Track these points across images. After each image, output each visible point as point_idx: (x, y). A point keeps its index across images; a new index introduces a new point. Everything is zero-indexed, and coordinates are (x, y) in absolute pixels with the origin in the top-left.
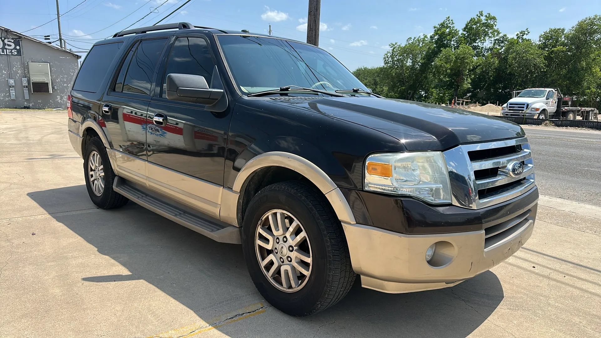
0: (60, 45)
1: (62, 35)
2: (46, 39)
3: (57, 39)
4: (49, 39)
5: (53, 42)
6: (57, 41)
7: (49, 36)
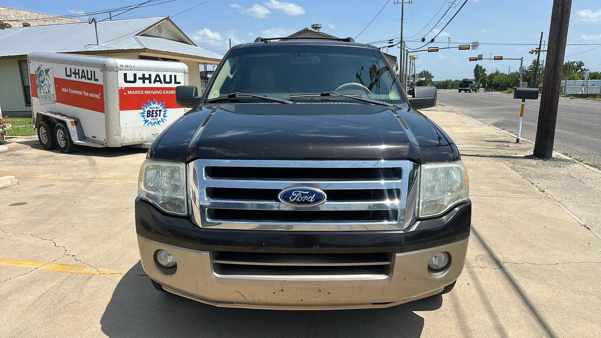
0: (400, 47)
1: (403, 37)
2: (390, 43)
3: (399, 42)
4: (392, 42)
5: (395, 45)
6: (399, 44)
7: (392, 40)
